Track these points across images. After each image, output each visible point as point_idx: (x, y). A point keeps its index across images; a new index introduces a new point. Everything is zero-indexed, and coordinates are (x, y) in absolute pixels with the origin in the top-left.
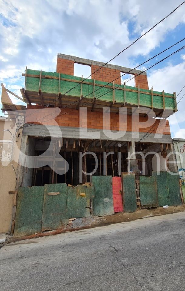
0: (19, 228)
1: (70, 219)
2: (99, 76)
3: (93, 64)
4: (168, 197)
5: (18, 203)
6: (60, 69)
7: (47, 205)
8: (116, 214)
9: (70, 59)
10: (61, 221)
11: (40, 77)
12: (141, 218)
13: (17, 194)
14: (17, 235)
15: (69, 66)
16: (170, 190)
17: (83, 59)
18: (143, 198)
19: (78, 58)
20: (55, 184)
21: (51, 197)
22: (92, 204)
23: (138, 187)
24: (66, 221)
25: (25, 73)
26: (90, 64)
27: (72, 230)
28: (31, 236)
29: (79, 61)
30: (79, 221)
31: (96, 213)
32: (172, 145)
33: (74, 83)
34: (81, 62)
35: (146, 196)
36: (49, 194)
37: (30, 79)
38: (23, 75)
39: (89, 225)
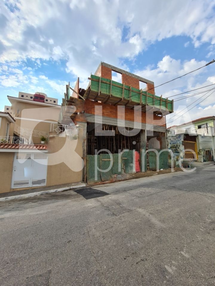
0: (90, 179)
1: (115, 175)
2: (127, 82)
3: (123, 73)
4: (163, 164)
5: (87, 165)
6: (103, 75)
7: (102, 167)
8: (137, 173)
9: (109, 67)
10: (110, 176)
11: (100, 82)
12: (152, 175)
13: (86, 159)
14: (89, 183)
15: (109, 72)
16: (164, 161)
17: (117, 68)
18: (150, 164)
19: (114, 67)
20: (105, 154)
21: (104, 162)
22: (125, 166)
23: (148, 158)
24: (113, 176)
25: (90, 77)
26: (122, 72)
27: (120, 181)
28: (97, 184)
29: (115, 70)
30: (120, 176)
31: (127, 172)
32: (165, 134)
33: (118, 88)
34: (116, 70)
35: (152, 163)
36: (103, 160)
37: (93, 82)
38: (89, 79)
39: (128, 178)
